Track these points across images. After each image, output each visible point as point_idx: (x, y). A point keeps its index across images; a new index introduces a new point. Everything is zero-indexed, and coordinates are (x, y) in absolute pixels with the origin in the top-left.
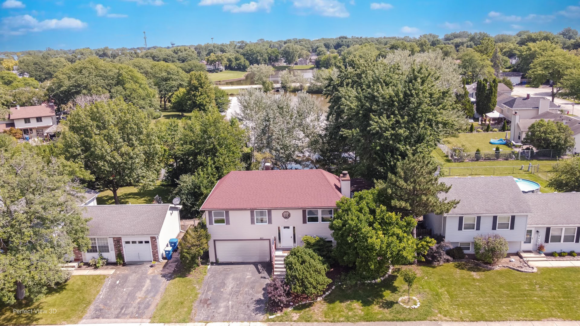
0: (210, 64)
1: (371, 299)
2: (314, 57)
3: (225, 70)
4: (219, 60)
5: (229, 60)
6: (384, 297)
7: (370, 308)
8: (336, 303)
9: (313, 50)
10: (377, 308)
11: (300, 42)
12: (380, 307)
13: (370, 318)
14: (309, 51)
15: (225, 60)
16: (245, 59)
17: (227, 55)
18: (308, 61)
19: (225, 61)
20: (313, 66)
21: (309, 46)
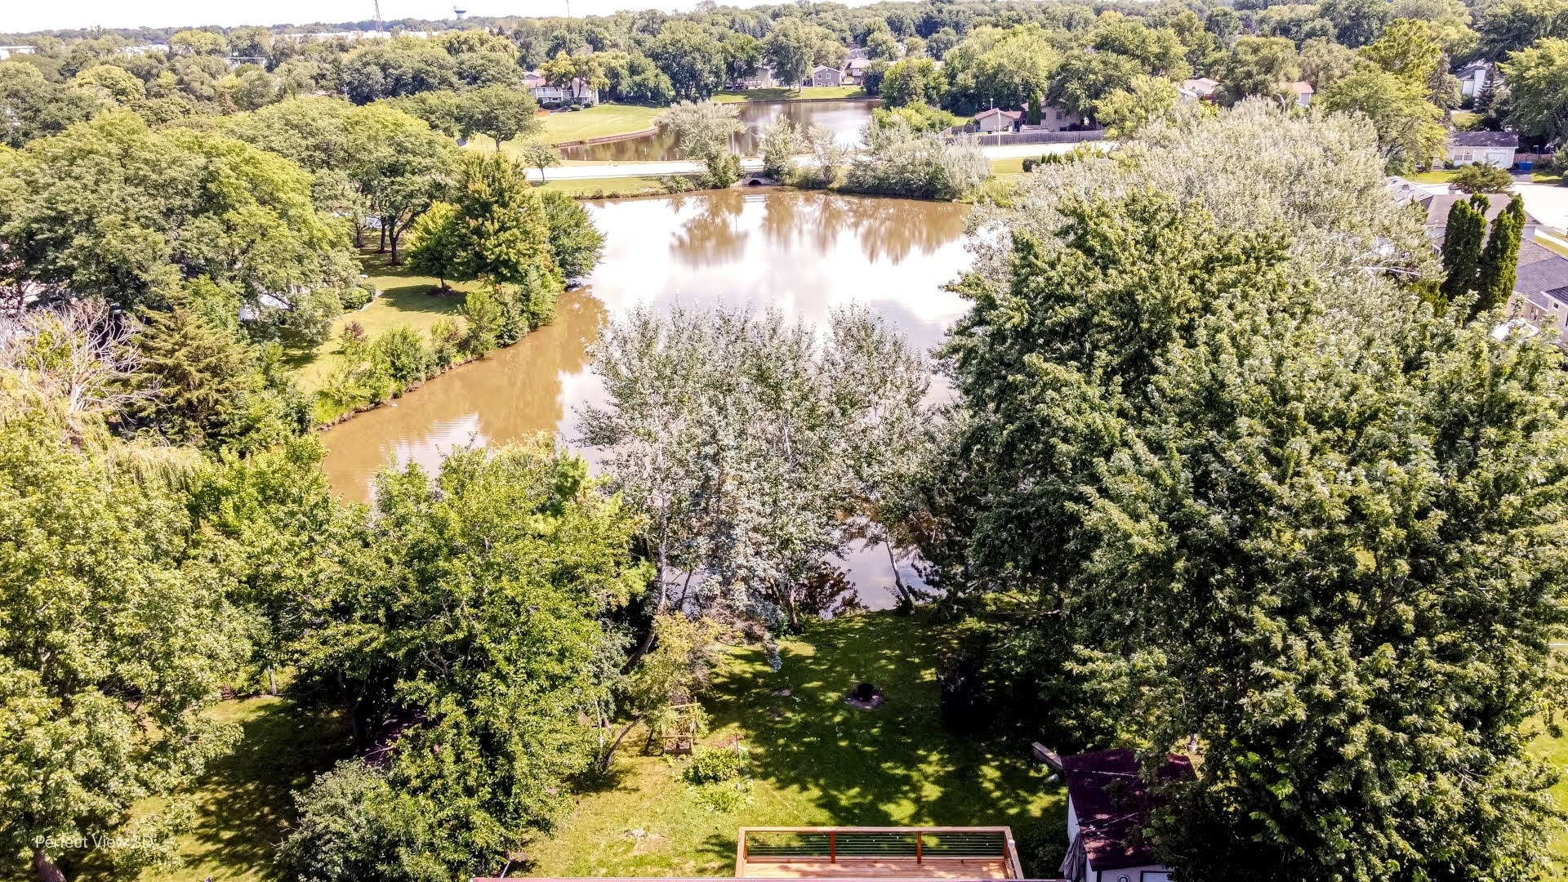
0: (557, 85)
2: (861, 63)
3: (601, 101)
4: (581, 74)
5: (613, 74)
9: (855, 37)
11: (817, 13)
14: (844, 39)
15: (601, 72)
16: (659, 71)
17: (606, 56)
18: (843, 73)
19: (600, 78)
20: (857, 89)
21: (845, 26)
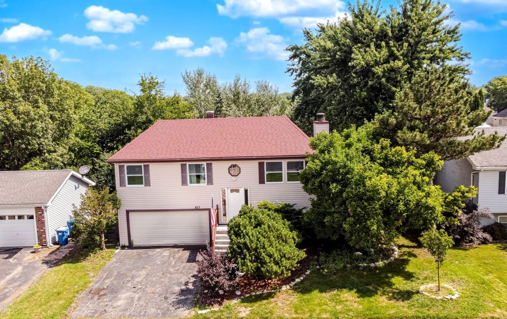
1: (373, 287)
6: (394, 284)
7: (372, 299)
8: (313, 293)
10: (386, 300)
12: (390, 299)
13: (375, 313)
